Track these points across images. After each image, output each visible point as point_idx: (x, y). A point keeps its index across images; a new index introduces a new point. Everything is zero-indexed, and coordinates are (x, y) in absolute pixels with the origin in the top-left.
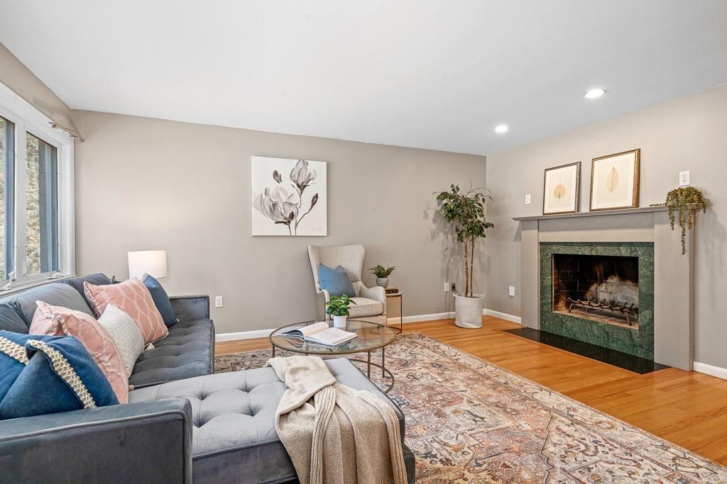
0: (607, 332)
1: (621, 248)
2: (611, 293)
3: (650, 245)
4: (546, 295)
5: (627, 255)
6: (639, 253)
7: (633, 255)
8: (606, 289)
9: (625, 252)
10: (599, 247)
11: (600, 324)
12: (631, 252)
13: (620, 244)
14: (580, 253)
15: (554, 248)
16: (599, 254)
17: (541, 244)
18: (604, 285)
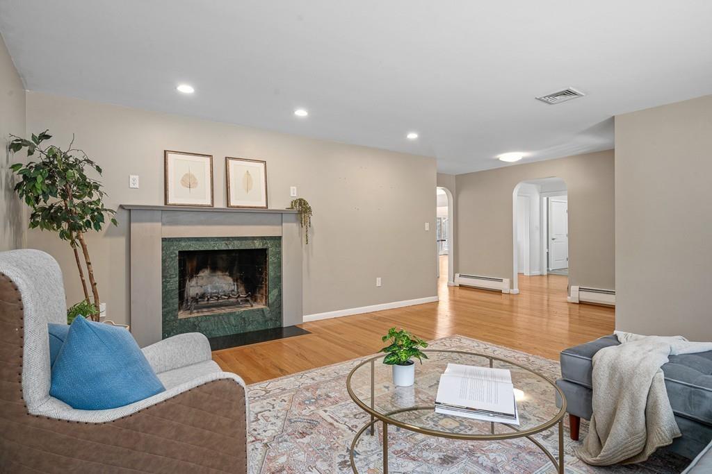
0: (244, 318)
1: (256, 242)
2: (201, 287)
3: (278, 239)
4: (171, 301)
5: (260, 247)
6: (269, 245)
7: (264, 247)
8: (197, 283)
9: (258, 245)
10: (235, 242)
11: (237, 313)
12: (263, 245)
13: (254, 238)
14: (216, 249)
15: (183, 244)
16: (236, 248)
17: (164, 240)
18: (195, 279)
